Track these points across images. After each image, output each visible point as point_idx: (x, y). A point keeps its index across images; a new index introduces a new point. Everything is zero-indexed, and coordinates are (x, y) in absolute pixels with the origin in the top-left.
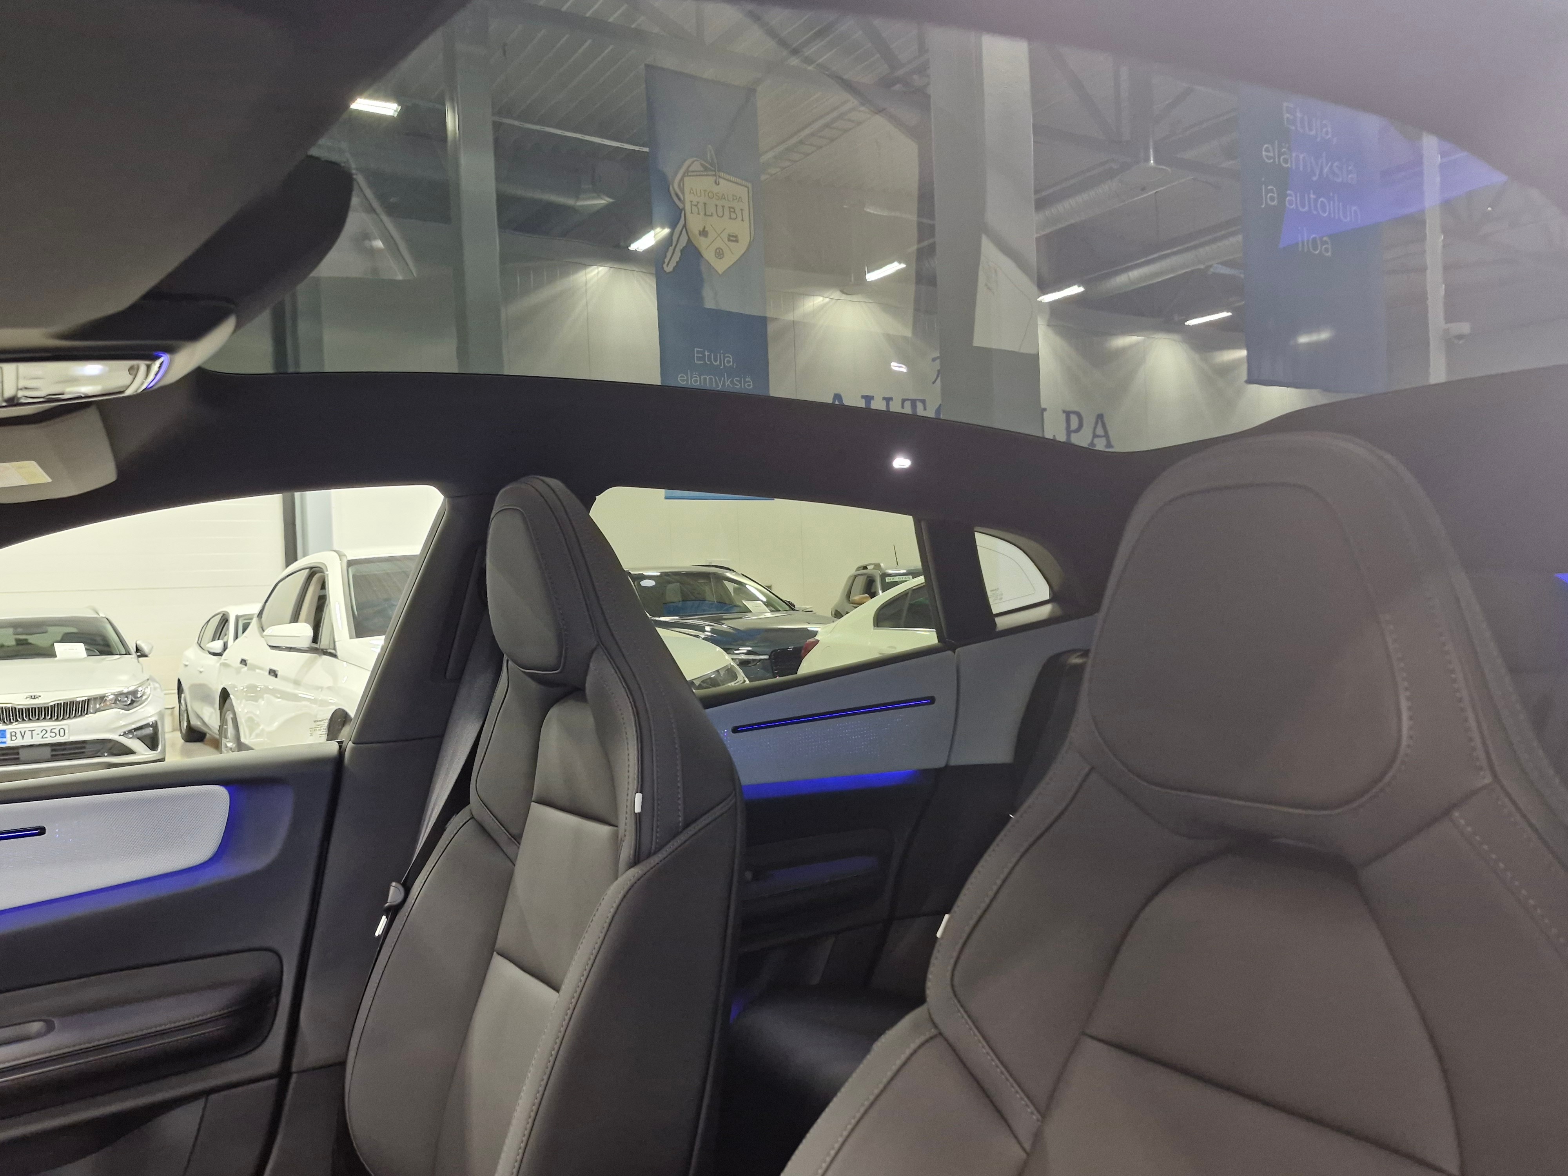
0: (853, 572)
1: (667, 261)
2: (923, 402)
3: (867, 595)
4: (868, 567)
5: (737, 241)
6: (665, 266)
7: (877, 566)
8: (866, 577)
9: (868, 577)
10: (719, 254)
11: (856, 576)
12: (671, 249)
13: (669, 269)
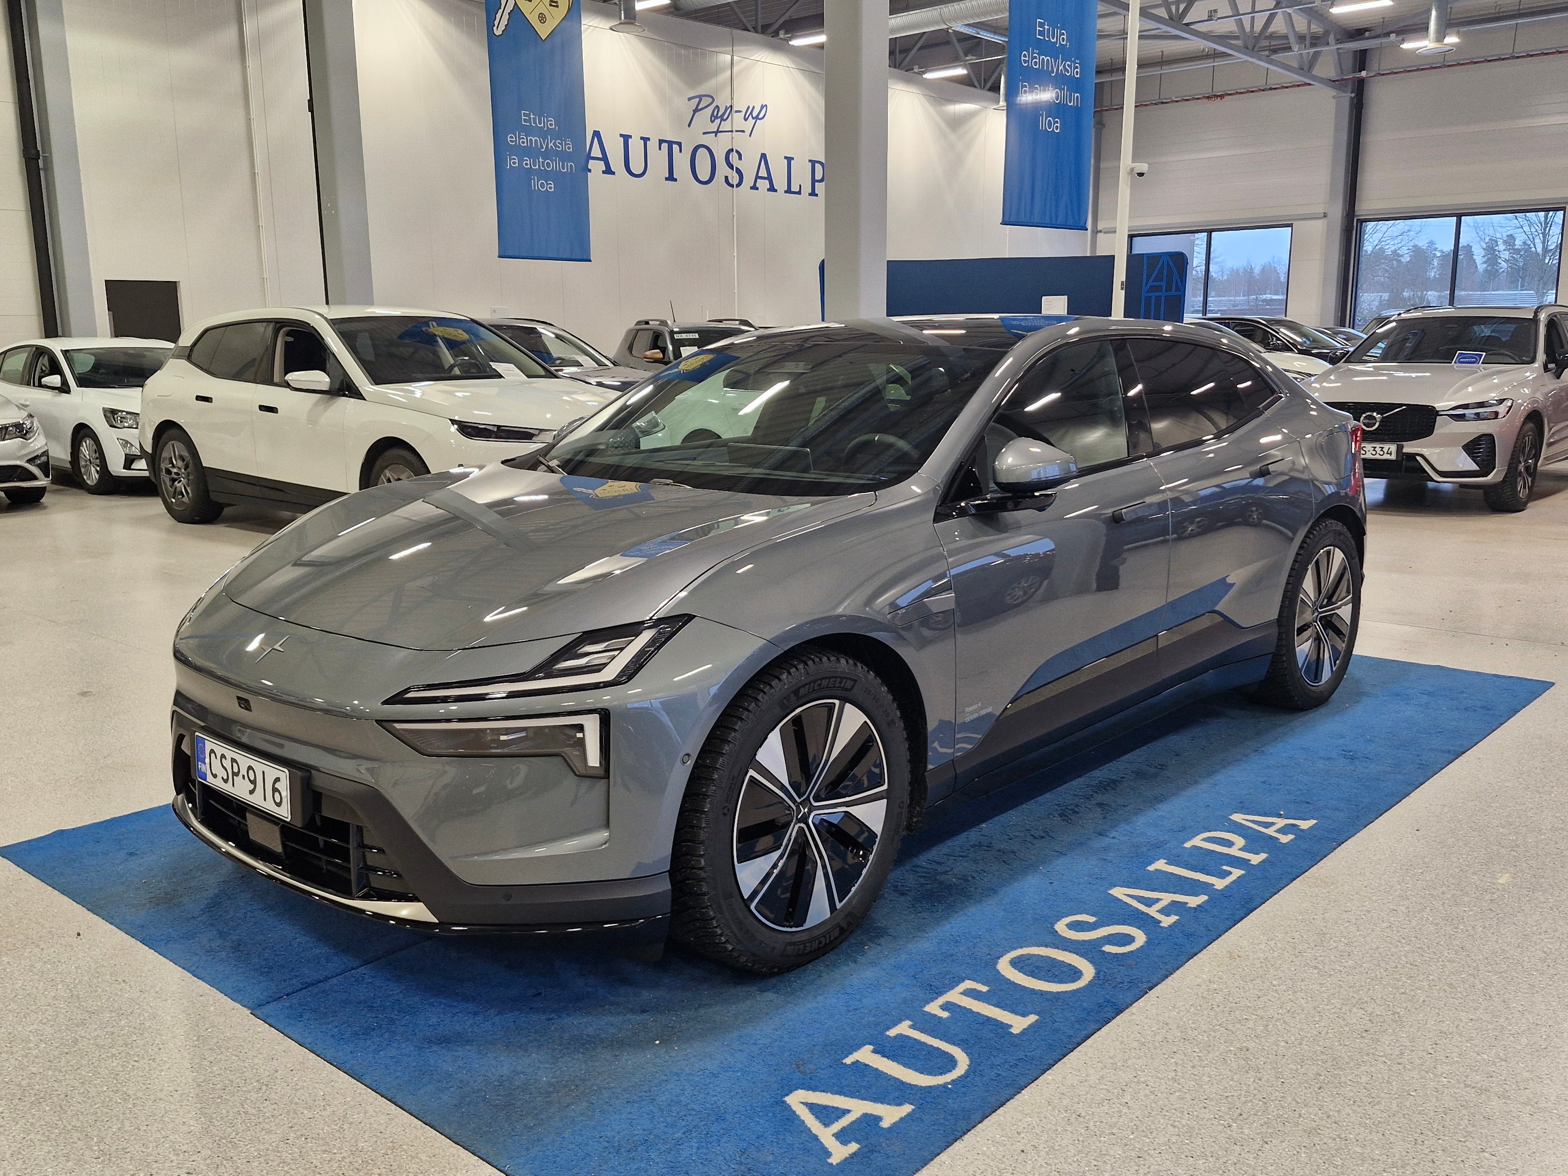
0: (632, 325)
1: (496, 23)
2: (679, 144)
3: (658, 351)
4: (650, 322)
5: (557, 6)
6: (495, 28)
7: (664, 323)
8: (652, 332)
9: (654, 332)
10: (542, 18)
11: (638, 331)
12: (500, 11)
13: (498, 32)
